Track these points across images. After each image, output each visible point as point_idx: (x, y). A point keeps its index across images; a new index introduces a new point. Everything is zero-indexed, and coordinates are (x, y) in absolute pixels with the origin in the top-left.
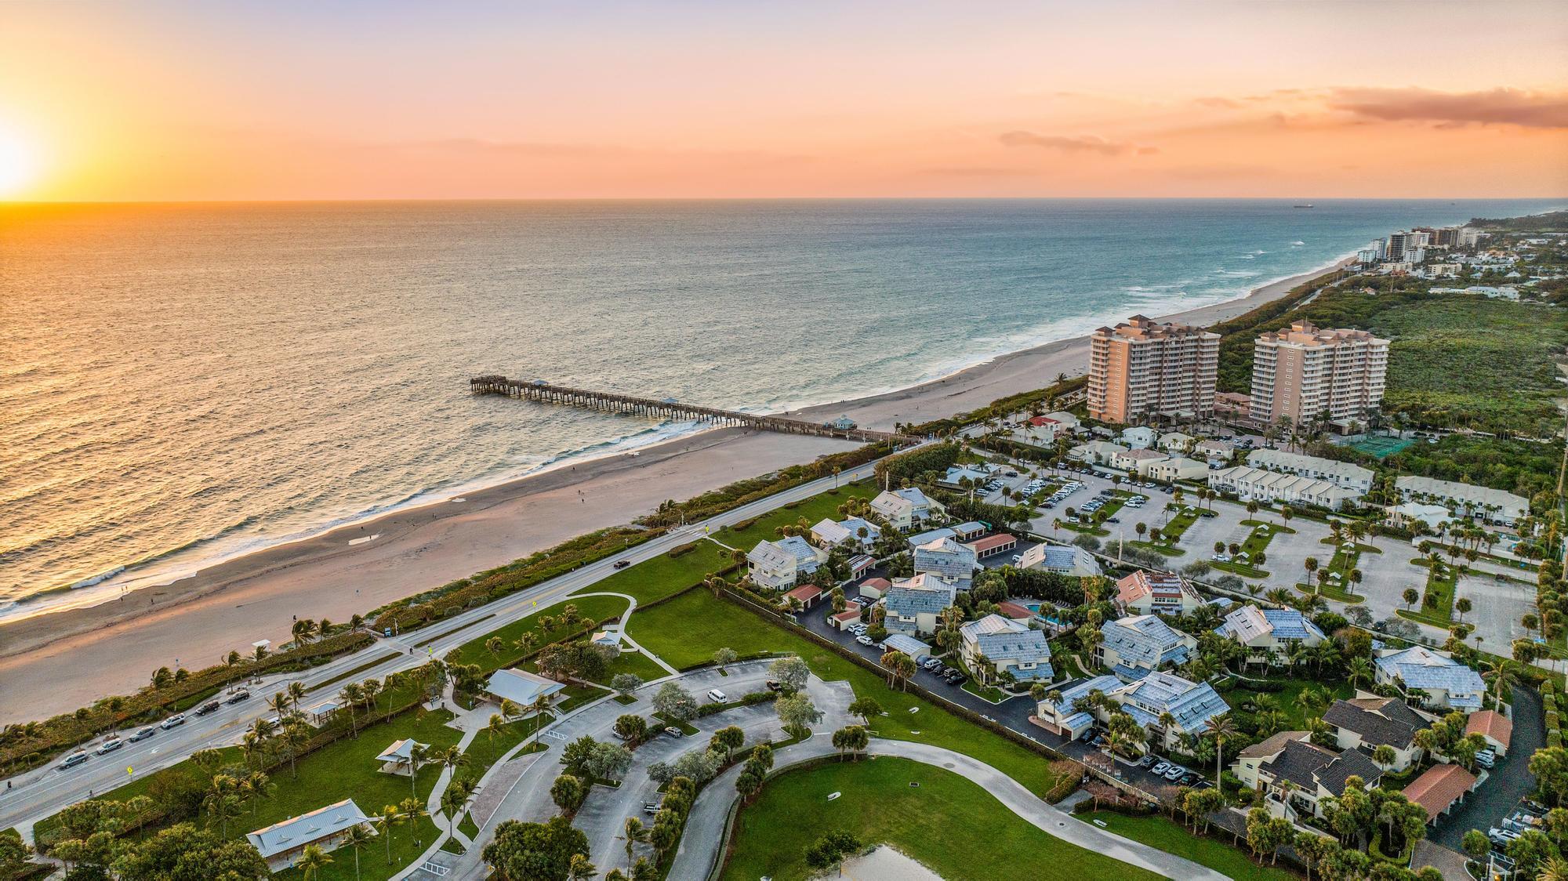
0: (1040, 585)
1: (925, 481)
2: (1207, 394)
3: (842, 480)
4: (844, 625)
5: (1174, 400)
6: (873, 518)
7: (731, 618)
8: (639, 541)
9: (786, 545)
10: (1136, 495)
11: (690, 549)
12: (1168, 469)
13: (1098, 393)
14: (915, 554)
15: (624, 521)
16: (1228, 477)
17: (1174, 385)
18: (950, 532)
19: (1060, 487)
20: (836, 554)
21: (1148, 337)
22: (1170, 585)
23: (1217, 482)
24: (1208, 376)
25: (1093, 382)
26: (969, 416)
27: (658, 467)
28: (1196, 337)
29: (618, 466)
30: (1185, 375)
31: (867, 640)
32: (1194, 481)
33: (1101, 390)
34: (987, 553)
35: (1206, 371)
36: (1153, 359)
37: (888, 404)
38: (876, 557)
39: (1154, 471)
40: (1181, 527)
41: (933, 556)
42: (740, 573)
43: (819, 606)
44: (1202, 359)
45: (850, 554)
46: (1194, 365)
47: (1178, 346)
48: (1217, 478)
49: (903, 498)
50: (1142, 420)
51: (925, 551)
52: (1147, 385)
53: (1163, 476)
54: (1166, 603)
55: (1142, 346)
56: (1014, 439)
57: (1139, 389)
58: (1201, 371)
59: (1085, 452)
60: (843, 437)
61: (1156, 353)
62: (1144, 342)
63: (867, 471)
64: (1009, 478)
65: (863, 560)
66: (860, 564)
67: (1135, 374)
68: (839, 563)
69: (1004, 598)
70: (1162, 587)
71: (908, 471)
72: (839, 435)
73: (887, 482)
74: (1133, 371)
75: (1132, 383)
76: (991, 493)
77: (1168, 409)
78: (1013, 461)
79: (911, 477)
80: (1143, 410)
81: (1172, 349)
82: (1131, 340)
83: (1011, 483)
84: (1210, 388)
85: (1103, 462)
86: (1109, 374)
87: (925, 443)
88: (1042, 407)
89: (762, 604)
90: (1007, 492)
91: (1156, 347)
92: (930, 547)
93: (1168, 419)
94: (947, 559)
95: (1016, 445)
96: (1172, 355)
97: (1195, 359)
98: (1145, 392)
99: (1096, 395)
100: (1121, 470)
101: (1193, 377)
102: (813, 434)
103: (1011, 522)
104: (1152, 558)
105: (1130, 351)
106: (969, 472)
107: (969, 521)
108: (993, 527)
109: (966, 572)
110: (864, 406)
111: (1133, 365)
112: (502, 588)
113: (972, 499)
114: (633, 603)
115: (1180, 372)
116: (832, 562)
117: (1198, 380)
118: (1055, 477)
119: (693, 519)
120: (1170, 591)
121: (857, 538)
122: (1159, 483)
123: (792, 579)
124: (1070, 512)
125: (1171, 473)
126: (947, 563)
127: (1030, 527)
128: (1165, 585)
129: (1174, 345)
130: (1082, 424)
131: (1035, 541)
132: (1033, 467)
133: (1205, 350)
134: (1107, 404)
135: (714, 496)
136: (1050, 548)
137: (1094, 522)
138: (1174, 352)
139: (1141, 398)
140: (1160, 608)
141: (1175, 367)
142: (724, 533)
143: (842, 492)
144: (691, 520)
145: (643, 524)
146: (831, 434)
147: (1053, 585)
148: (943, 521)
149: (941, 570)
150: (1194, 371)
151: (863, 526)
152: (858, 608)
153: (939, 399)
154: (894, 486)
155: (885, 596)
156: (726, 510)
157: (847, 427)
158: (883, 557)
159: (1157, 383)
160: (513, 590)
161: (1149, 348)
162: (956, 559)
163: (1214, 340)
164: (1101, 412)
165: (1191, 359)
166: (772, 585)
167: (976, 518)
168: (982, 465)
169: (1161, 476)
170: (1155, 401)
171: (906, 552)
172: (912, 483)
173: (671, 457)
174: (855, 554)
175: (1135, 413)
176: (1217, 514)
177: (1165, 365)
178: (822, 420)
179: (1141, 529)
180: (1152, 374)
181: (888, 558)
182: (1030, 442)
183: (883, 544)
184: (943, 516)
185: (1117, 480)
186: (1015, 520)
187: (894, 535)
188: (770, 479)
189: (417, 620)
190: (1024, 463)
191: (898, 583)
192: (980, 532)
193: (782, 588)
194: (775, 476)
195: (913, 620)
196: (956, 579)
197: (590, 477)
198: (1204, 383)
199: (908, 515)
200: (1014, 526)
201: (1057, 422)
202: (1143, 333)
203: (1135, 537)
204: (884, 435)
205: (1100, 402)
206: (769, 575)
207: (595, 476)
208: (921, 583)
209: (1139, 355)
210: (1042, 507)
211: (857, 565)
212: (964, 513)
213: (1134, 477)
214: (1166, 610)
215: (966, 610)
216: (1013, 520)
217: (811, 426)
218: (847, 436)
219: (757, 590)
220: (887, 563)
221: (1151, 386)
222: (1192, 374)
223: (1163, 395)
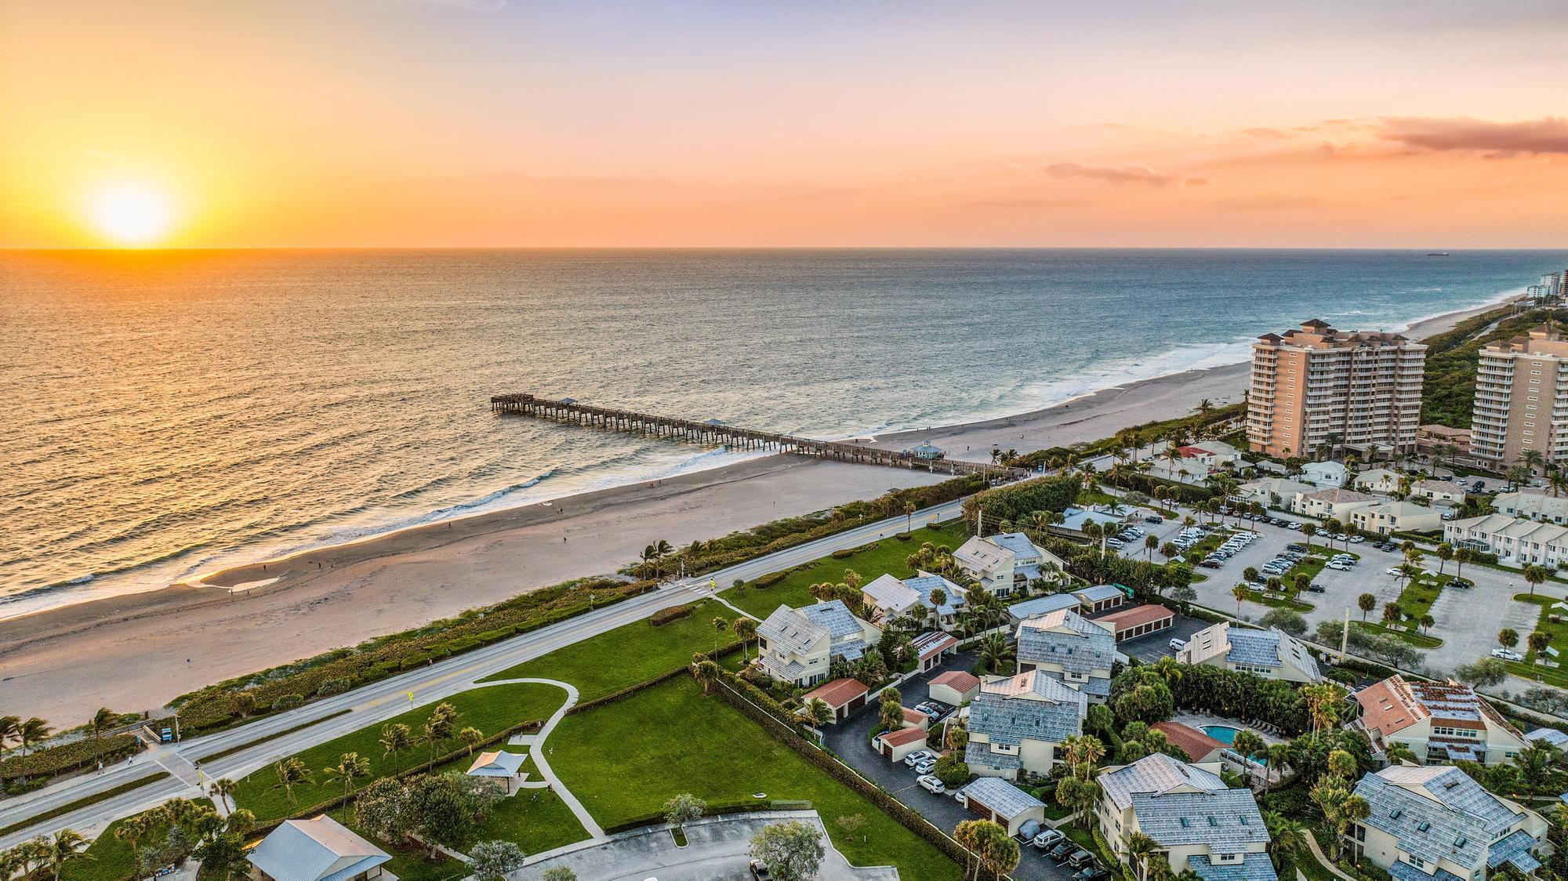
0: (1225, 694)
1: (1033, 526)
2: (1408, 423)
3: (917, 522)
4: (899, 752)
5: (1364, 429)
6: (956, 574)
7: (721, 730)
8: (612, 599)
9: (816, 614)
10: (1340, 552)
11: (682, 614)
12: (1382, 517)
13: (1261, 418)
14: (1018, 634)
15: (608, 569)
16: (1478, 530)
17: (1364, 410)
18: (1071, 600)
19: (1226, 539)
20: (893, 628)
21: (1331, 345)
22: (1459, 705)
23: (1460, 537)
24: (1410, 400)
25: (1254, 405)
26: (1090, 447)
27: (679, 501)
28: (1395, 347)
29: (630, 497)
30: (1379, 396)
31: (934, 785)
32: (1421, 534)
33: (1266, 415)
34: (1129, 633)
35: (1407, 392)
36: (1338, 375)
37: (986, 433)
38: (957, 635)
39: (1359, 519)
40: (1423, 601)
41: (1047, 639)
42: (747, 654)
43: (861, 715)
44: (1402, 376)
45: (919, 630)
46: (1391, 384)
47: (1371, 358)
48: (1459, 530)
49: (1002, 547)
50: (1324, 453)
51: (1035, 631)
52: (1330, 408)
53: (1373, 526)
54: (1454, 736)
55: (1323, 356)
56: (1154, 474)
57: (1318, 413)
58: (1400, 392)
59: (1254, 491)
60: (925, 469)
61: (1341, 367)
62: (1326, 351)
63: (953, 511)
64: (1151, 524)
65: (937, 639)
66: (933, 646)
67: (1314, 393)
68: (898, 646)
69: (1167, 714)
70: (1445, 709)
71: (1010, 511)
72: (920, 467)
73: (980, 526)
74: (1312, 389)
75: (1310, 406)
76: (1127, 544)
77: (1355, 442)
78: (1154, 503)
79: (1014, 519)
80: (1323, 441)
81: (1362, 362)
82: (1309, 348)
83: (1155, 530)
84: (1412, 415)
85: (1282, 506)
86: (1277, 394)
87: (1035, 476)
88: (1187, 437)
89: (770, 710)
90: (1152, 542)
91: (1342, 359)
92: (1043, 624)
93: (1358, 454)
94: (1071, 645)
95: (1157, 482)
96: (1361, 370)
97: (1392, 376)
98: (1327, 417)
99: (1258, 422)
100: (1309, 517)
101: (1390, 400)
102: (887, 465)
103: (1162, 587)
104: (1400, 652)
105: (1308, 363)
106: (1095, 514)
107: (1098, 583)
108: (1136, 594)
109: (1102, 668)
110: (955, 434)
111: (1312, 381)
112: (383, 665)
113: (1103, 552)
114: (572, 701)
115: (1373, 393)
116: (888, 641)
117: (1396, 404)
118: (1217, 525)
119: (700, 569)
120: (1459, 716)
121: (930, 605)
122: (1368, 537)
123: (823, 668)
124: (1251, 575)
125: (1386, 523)
126: (1070, 651)
127: (1193, 596)
128: (1450, 705)
129: (1364, 357)
130: (1243, 458)
131: (1207, 619)
132: (1184, 512)
133: (1406, 365)
134: (1274, 434)
135: (745, 537)
136: (1237, 632)
137: (1286, 590)
138: (1365, 366)
139: (1320, 425)
140: (1444, 745)
141: (1366, 386)
142: (739, 592)
143: (915, 537)
144: (696, 571)
145: (631, 575)
146: (910, 465)
147: (1246, 692)
148: (1061, 583)
149: (1060, 662)
150: (1390, 392)
151: (942, 588)
152: (924, 722)
153: (1049, 429)
154: (990, 530)
155: (966, 704)
156: (749, 557)
157: (931, 457)
158: (969, 634)
159: (1342, 406)
160: (396, 670)
161: (1333, 360)
162: (1084, 646)
163: (1418, 352)
164: (1266, 443)
165: (1386, 377)
166: (789, 678)
167: (1110, 579)
168: (1113, 506)
169: (1370, 526)
170: (1340, 430)
171: (1005, 629)
172: (1014, 525)
173: (700, 489)
174: (926, 630)
175: (1313, 446)
176: (1472, 584)
177: (1353, 382)
178: (899, 449)
179: (1367, 603)
180: (1335, 395)
181: (977, 638)
182: (1176, 478)
183: (972, 614)
184: (1062, 576)
185: (1310, 530)
186: (1169, 585)
187: (986, 603)
188: (822, 518)
189: (224, 715)
190: (1170, 505)
191: (989, 685)
192: (1117, 601)
193: (806, 682)
194: (829, 514)
195: (1014, 751)
196: (1085, 678)
197: (590, 510)
198: (1405, 408)
199: (1009, 572)
200: (1168, 593)
201: (1210, 454)
202: (1324, 340)
203: (1358, 614)
204: (979, 467)
205: (1264, 431)
206: (787, 662)
207: (596, 509)
208: (1029, 687)
209: (1320, 368)
210: (1205, 565)
211: (928, 648)
212: (1089, 571)
213: (1334, 527)
214: (1458, 750)
215: (1104, 737)
216: (1166, 584)
217: (885, 455)
218: (931, 468)
219: (765, 684)
220: (977, 645)
221: (1334, 411)
222: (1388, 396)
223: (1350, 422)
